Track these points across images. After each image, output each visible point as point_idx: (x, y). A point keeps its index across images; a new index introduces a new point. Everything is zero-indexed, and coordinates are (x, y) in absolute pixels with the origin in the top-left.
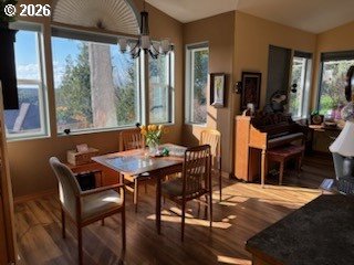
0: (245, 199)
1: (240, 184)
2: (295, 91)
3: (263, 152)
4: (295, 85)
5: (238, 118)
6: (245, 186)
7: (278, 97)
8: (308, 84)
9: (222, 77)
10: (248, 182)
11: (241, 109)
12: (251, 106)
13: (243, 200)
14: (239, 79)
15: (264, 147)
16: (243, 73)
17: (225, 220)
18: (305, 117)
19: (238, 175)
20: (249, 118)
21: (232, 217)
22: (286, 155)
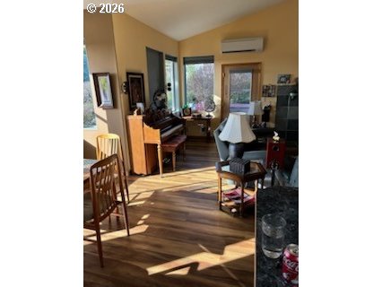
0: (151, 193)
1: (140, 179)
2: (170, 89)
3: (159, 147)
4: (169, 85)
5: (130, 118)
6: (146, 179)
7: (159, 95)
8: (177, 84)
9: (108, 78)
10: (148, 175)
11: (131, 109)
12: (140, 105)
13: (149, 194)
14: (124, 79)
15: (158, 142)
16: (128, 74)
17: (140, 222)
18: (178, 111)
19: (137, 171)
20: (141, 117)
21: (145, 217)
22: (176, 145)
